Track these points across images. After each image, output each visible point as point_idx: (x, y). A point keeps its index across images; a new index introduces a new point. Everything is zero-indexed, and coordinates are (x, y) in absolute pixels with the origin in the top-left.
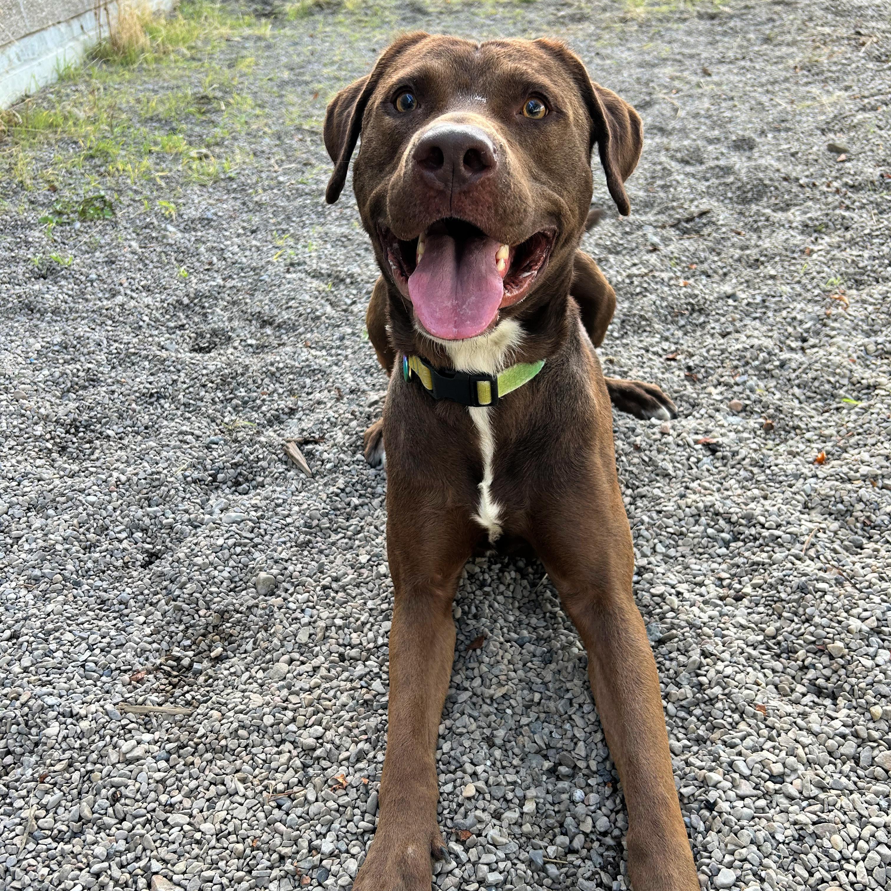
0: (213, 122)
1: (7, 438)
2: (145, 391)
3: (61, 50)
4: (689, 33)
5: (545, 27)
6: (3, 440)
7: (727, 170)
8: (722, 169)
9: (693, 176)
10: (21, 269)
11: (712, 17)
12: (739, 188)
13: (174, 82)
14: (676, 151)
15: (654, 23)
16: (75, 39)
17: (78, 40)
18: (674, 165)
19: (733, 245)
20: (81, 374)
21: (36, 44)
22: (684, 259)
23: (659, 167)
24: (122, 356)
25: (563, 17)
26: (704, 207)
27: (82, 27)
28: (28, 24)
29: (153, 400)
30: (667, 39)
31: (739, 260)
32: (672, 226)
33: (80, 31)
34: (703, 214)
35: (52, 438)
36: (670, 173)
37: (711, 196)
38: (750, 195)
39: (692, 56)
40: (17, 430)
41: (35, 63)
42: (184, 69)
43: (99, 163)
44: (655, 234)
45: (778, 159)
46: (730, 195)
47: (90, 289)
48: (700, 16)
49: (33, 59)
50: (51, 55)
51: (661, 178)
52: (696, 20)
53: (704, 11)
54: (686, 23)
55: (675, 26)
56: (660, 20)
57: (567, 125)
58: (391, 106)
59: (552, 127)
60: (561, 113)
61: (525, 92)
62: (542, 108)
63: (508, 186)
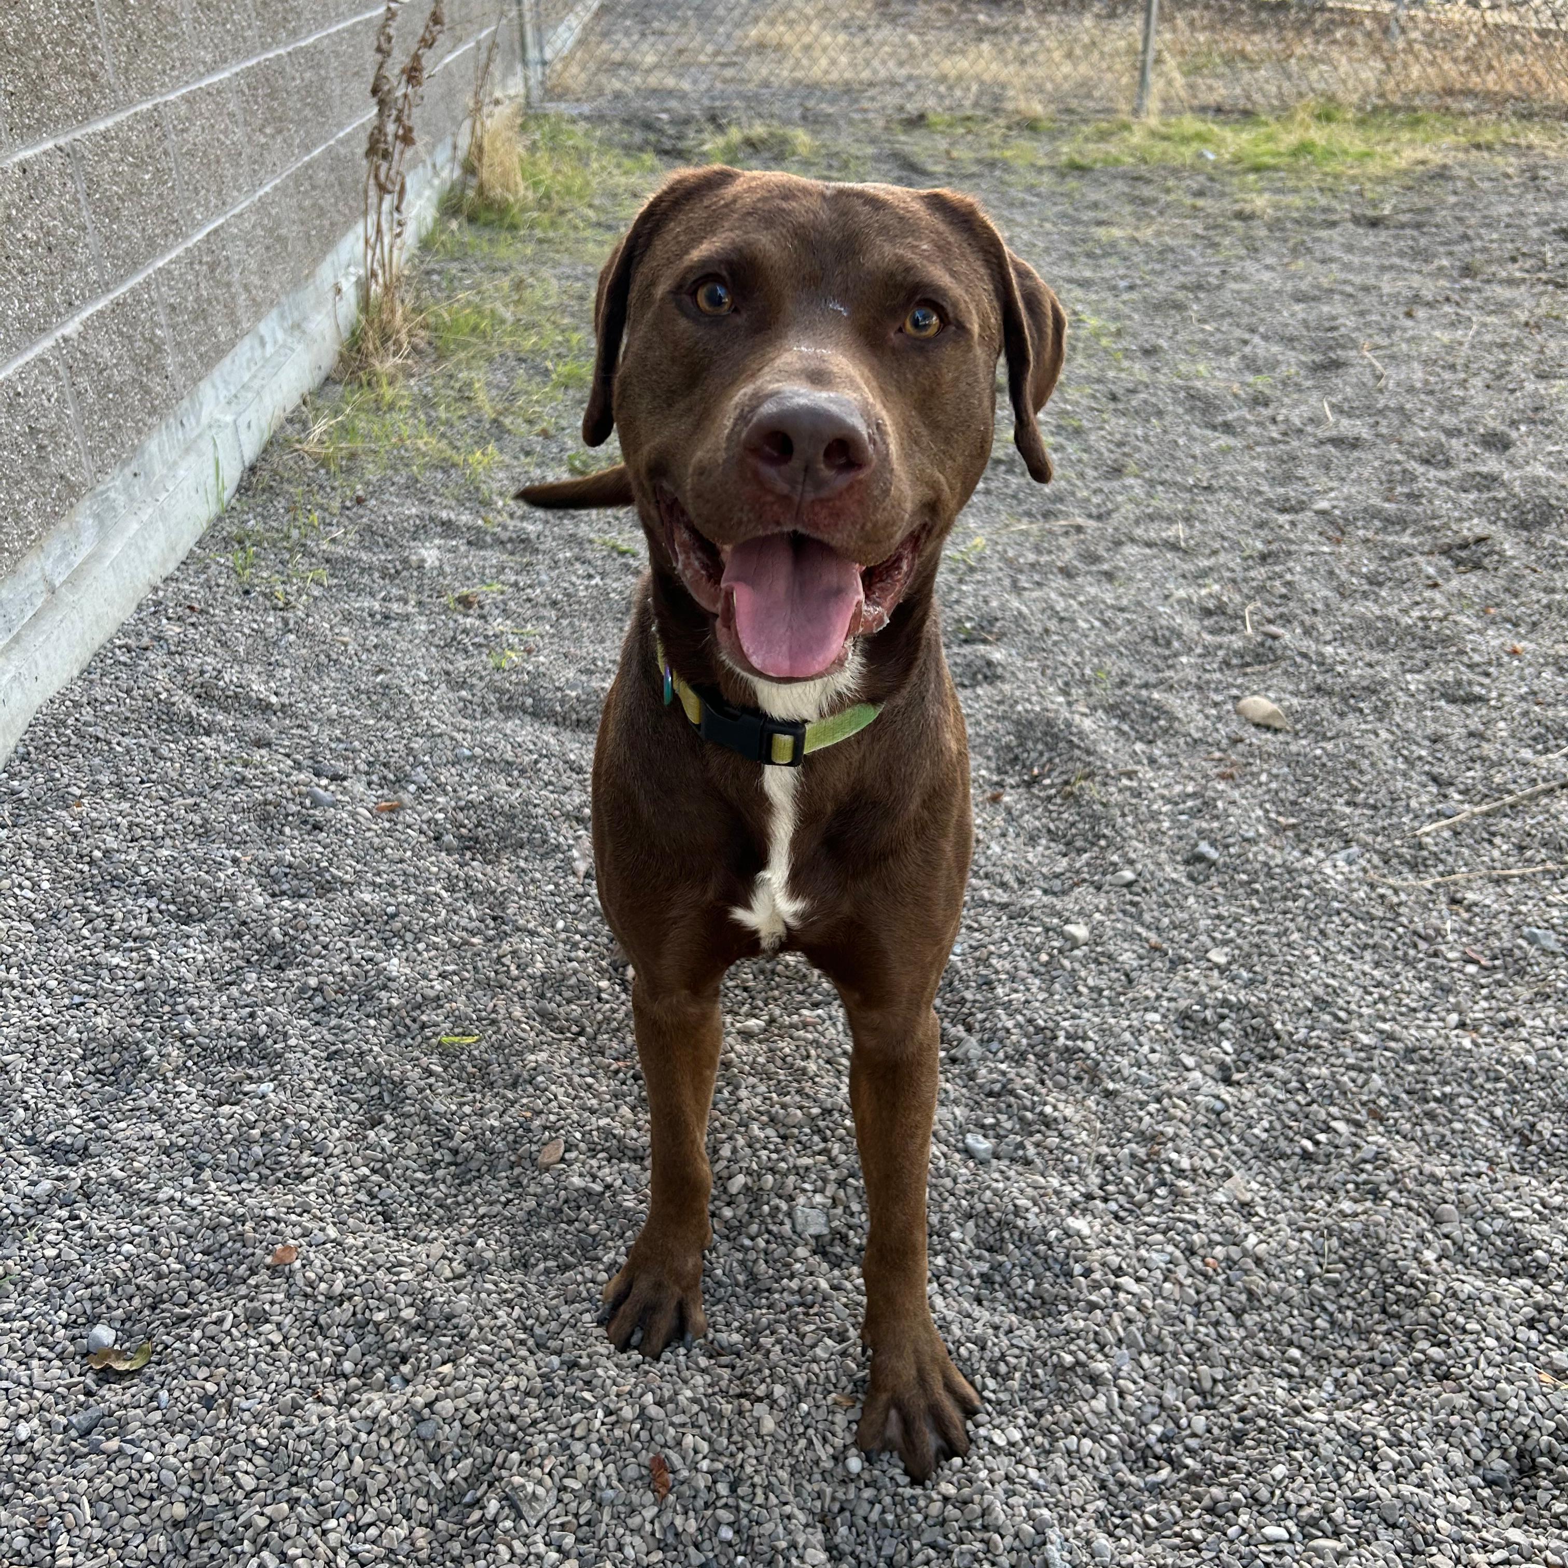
4: (1348, 248)
7: (1491, 480)
8: (1485, 477)
9: (1447, 483)
11: (1374, 223)
12: (1515, 507)
14: (1412, 445)
15: (1289, 226)
18: (1416, 467)
19: (1532, 586)
23: (1397, 468)
26: (1478, 531)
30: (1318, 254)
31: (1548, 607)
32: (1442, 553)
34: (1480, 540)
36: (1414, 479)
37: (1480, 514)
38: (1530, 517)
39: (1366, 288)
44: (1429, 563)
45: (1551, 466)
46: (1503, 515)
48: (1357, 220)
51: (1401, 483)
52: (1350, 226)
53: (1358, 211)
54: (1338, 230)
55: (1324, 234)
56: (1297, 222)
57: (970, 348)
58: (687, 299)
59: (949, 351)
60: (962, 329)
61: (909, 299)
62: (935, 320)
63: (886, 492)
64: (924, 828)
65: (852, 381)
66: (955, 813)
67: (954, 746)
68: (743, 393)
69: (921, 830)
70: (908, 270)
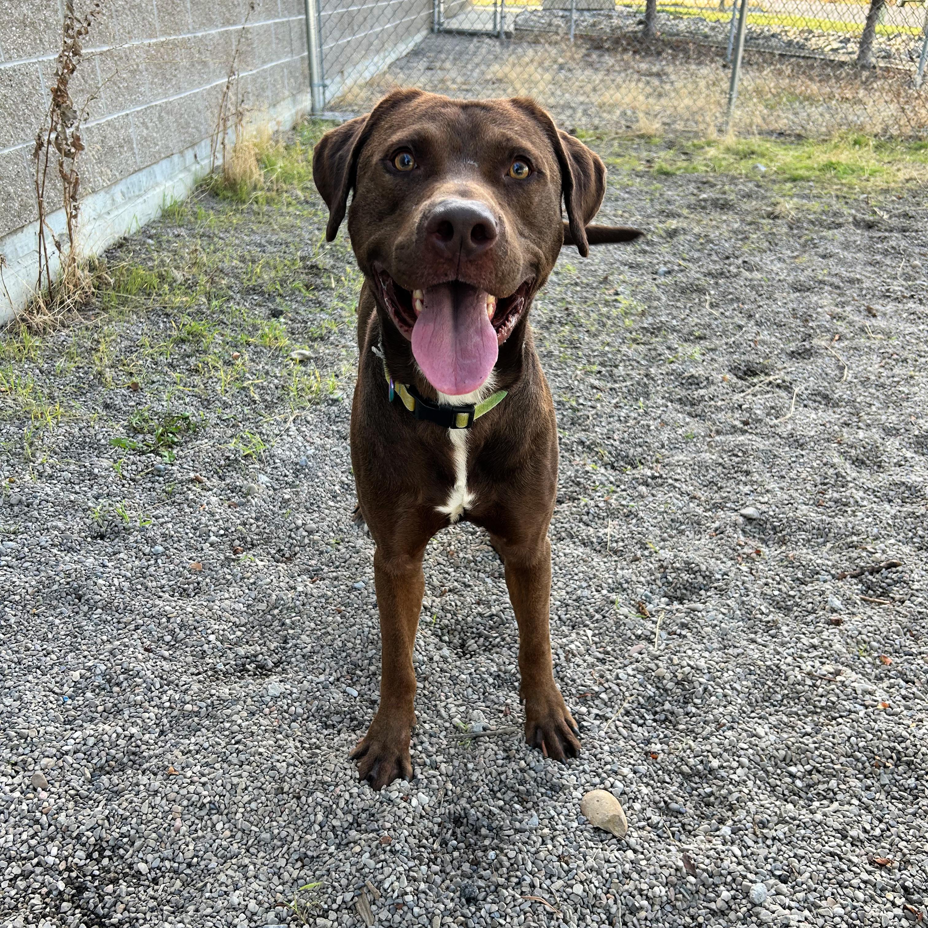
0: (320, 303)
1: (10, 860)
2: (195, 798)
3: (169, 184)
4: (846, 246)
5: (685, 212)
6: (4, 864)
7: (916, 493)
10: (76, 524)
11: (870, 226)
13: (283, 235)
15: (805, 225)
16: (186, 169)
17: (189, 171)
18: (851, 472)
20: (122, 742)
21: (144, 179)
22: (874, 644)
24: (176, 713)
25: (705, 200)
26: (892, 555)
27: (196, 156)
28: (138, 160)
29: (203, 813)
30: (820, 250)
32: (853, 577)
33: (193, 160)
34: (892, 565)
35: (69, 869)
39: (852, 281)
40: (24, 848)
41: (141, 200)
42: (297, 217)
43: (189, 350)
47: (152, 569)
48: (857, 223)
49: (139, 196)
50: (159, 190)
51: (835, 488)
52: (851, 227)
53: (859, 216)
54: (842, 230)
55: (829, 234)
56: (812, 222)
57: (546, 184)
58: (390, 164)
59: (534, 186)
60: (541, 173)
61: (511, 156)
62: (526, 169)
63: (506, 253)
64: (534, 453)
65: (483, 196)
66: (550, 444)
67: (547, 409)
68: (425, 204)
69: (533, 454)
70: (509, 140)
